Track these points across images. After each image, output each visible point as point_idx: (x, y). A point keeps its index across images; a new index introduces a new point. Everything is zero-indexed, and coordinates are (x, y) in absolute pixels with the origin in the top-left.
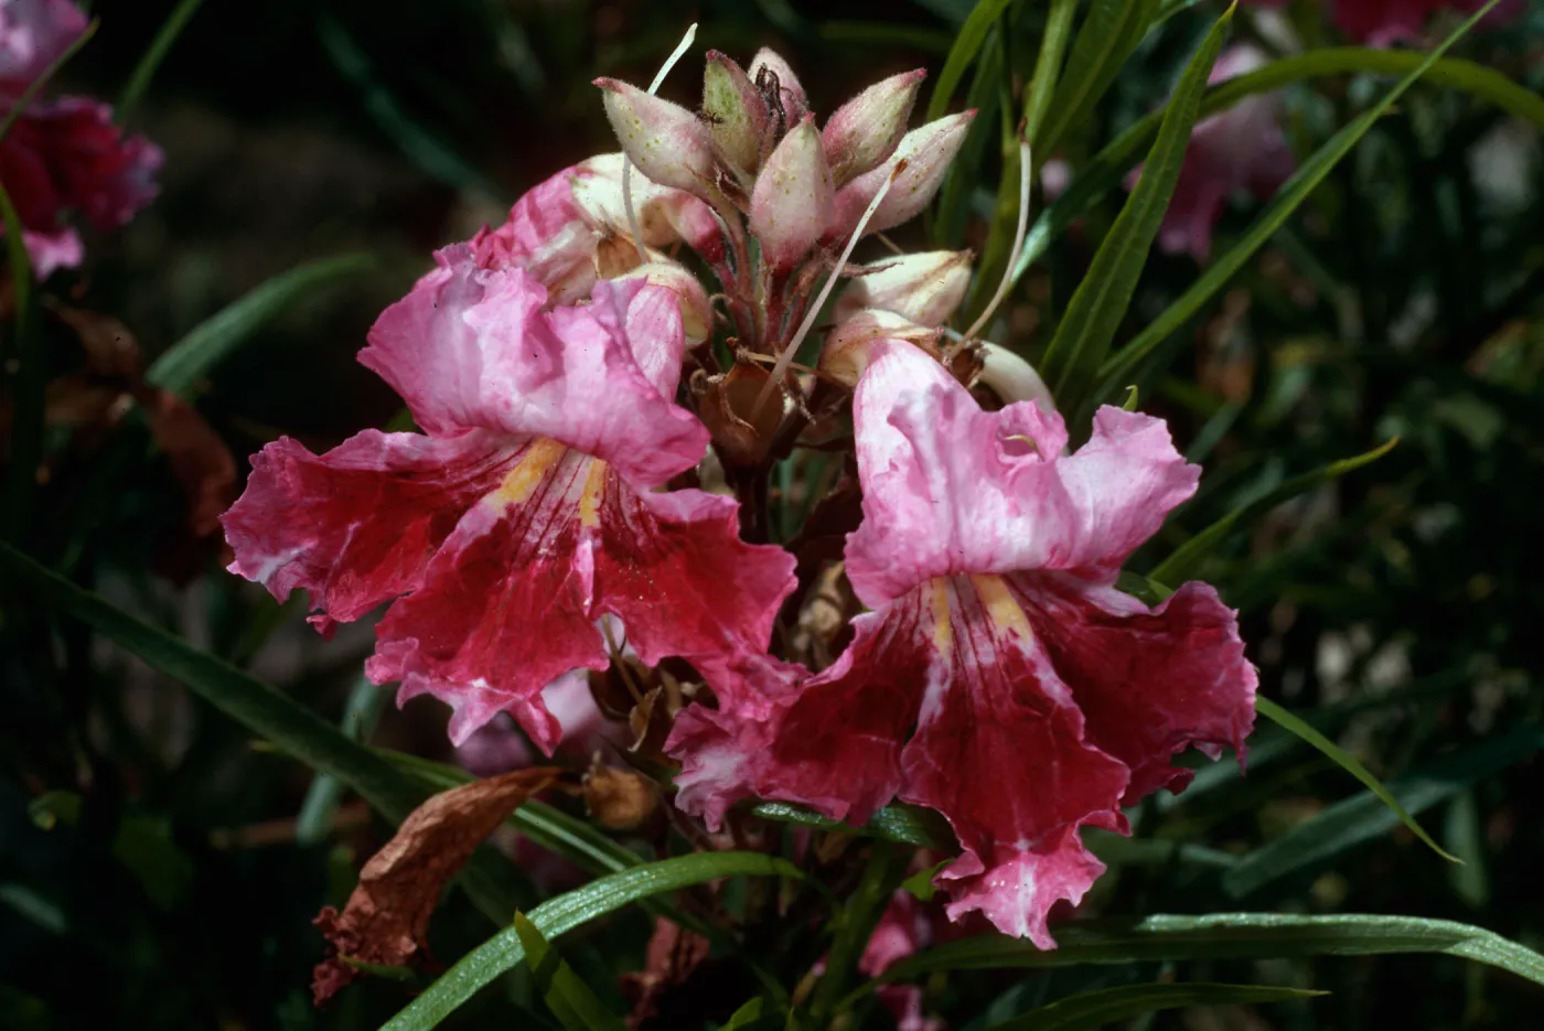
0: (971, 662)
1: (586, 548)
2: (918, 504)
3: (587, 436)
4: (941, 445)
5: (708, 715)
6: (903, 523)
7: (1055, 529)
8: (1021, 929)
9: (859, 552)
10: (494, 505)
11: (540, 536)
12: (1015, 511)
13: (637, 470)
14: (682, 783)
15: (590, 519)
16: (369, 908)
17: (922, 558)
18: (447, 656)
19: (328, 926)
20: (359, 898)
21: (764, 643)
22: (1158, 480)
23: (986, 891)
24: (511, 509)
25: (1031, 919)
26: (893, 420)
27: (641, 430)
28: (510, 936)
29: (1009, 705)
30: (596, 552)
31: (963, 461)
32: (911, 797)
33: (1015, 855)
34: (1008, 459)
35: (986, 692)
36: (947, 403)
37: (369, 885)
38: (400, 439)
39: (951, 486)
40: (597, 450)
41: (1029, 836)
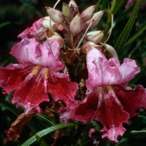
0: (105, 98)
1: (45, 82)
2: (97, 75)
3: (45, 65)
4: (101, 66)
5: (65, 108)
6: (94, 78)
7: (118, 78)
8: (113, 139)
9: (88, 83)
10: (31, 75)
11: (38, 80)
12: (112, 76)
13: (53, 70)
14: (61, 118)
15: (46, 77)
16: (12, 130)
17: (98, 83)
18: (24, 99)
19: (6, 133)
20: (11, 129)
21: (74, 98)
22: (134, 70)
23: (108, 133)
24: (34, 76)
25: (115, 137)
26: (93, 62)
27: (54, 64)
28: (34, 137)
29: (111, 104)
30: (47, 82)
31: (104, 68)
32: (96, 119)
33: (112, 127)
34: (111, 67)
35: (107, 102)
36: (101, 59)
37: (12, 127)
38: (16, 65)
39: (102, 72)
40: (47, 67)
41: (114, 124)
